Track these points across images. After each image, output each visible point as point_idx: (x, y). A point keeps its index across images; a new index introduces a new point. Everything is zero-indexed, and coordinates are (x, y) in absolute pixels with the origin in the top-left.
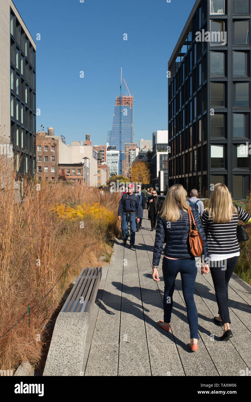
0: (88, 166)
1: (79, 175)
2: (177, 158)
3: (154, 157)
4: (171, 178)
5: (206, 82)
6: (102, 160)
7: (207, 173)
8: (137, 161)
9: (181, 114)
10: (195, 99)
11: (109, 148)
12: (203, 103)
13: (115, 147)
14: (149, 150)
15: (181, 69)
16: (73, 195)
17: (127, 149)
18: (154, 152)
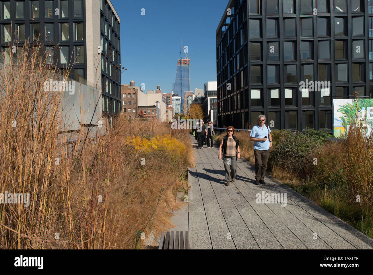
0: (159, 107)
1: (153, 114)
2: (224, 100)
3: (205, 100)
4: (220, 115)
5: (246, 42)
6: (169, 103)
7: (249, 110)
8: (194, 103)
9: (226, 68)
10: (238, 56)
11: (174, 95)
12: (244, 58)
13: (178, 94)
14: (202, 96)
15: (226, 35)
16: (149, 129)
17: (186, 96)
18: (206, 97)
